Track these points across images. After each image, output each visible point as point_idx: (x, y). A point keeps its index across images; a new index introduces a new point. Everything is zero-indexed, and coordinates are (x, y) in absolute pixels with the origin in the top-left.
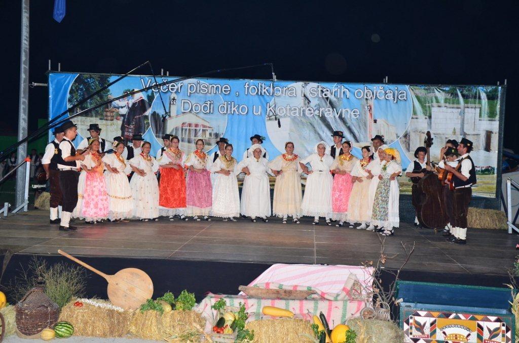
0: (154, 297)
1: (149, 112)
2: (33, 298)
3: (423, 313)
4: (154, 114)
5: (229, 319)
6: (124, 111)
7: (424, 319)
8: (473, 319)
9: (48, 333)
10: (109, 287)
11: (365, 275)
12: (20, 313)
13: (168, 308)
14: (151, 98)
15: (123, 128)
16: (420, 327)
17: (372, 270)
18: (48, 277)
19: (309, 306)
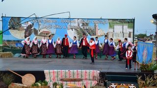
0: (36, 82)
1: (33, 28)
3: (113, 84)
4: (34, 29)
5: (58, 87)
6: (25, 28)
7: (113, 85)
8: (127, 85)
10: (23, 79)
11: (97, 73)
13: (39, 84)
14: (33, 24)
15: (25, 33)
17: (99, 72)
18: (4, 77)
19: (81, 82)
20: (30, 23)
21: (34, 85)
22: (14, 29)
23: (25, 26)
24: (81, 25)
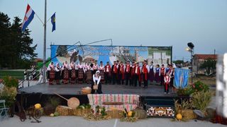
0: (80, 105)
1: (77, 55)
2: (48, 106)
3: (152, 107)
4: (79, 56)
5: (100, 110)
6: (71, 55)
7: (152, 109)
8: (165, 108)
9: (52, 115)
10: (68, 103)
11: (137, 97)
12: (44, 109)
13: (83, 107)
14: (78, 51)
16: (151, 111)
17: (138, 96)
18: (52, 100)
19: (122, 106)
20: (75, 51)
21: (79, 108)
22: (61, 56)
23: (70, 53)
24: (122, 52)
